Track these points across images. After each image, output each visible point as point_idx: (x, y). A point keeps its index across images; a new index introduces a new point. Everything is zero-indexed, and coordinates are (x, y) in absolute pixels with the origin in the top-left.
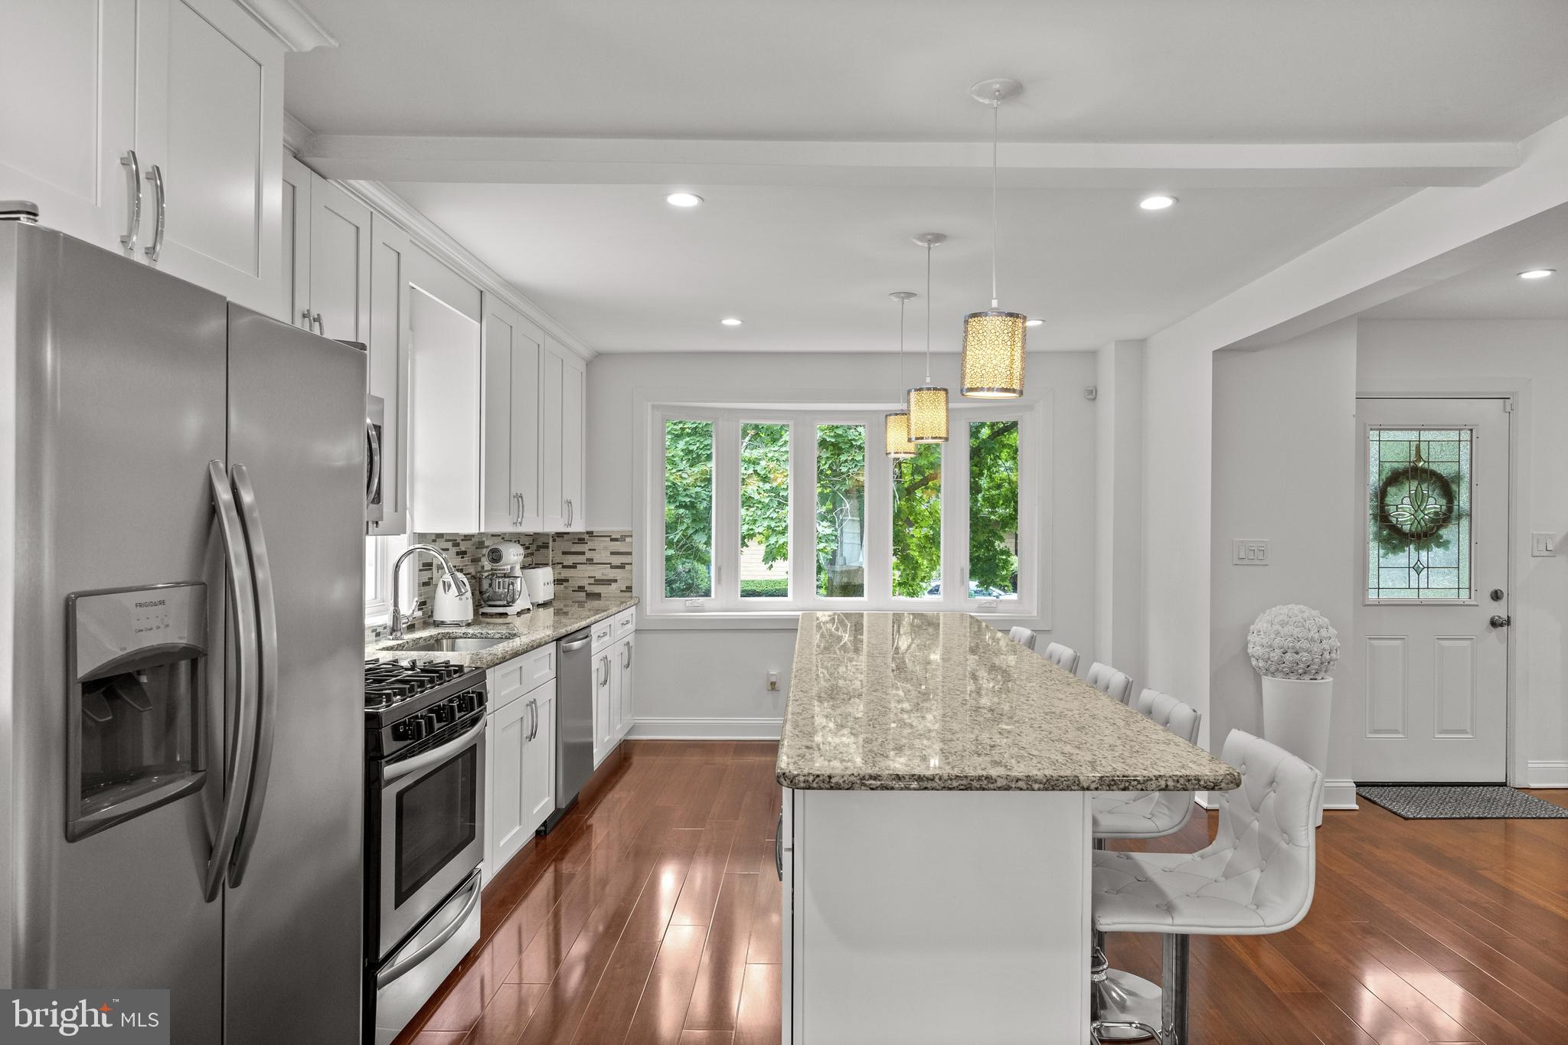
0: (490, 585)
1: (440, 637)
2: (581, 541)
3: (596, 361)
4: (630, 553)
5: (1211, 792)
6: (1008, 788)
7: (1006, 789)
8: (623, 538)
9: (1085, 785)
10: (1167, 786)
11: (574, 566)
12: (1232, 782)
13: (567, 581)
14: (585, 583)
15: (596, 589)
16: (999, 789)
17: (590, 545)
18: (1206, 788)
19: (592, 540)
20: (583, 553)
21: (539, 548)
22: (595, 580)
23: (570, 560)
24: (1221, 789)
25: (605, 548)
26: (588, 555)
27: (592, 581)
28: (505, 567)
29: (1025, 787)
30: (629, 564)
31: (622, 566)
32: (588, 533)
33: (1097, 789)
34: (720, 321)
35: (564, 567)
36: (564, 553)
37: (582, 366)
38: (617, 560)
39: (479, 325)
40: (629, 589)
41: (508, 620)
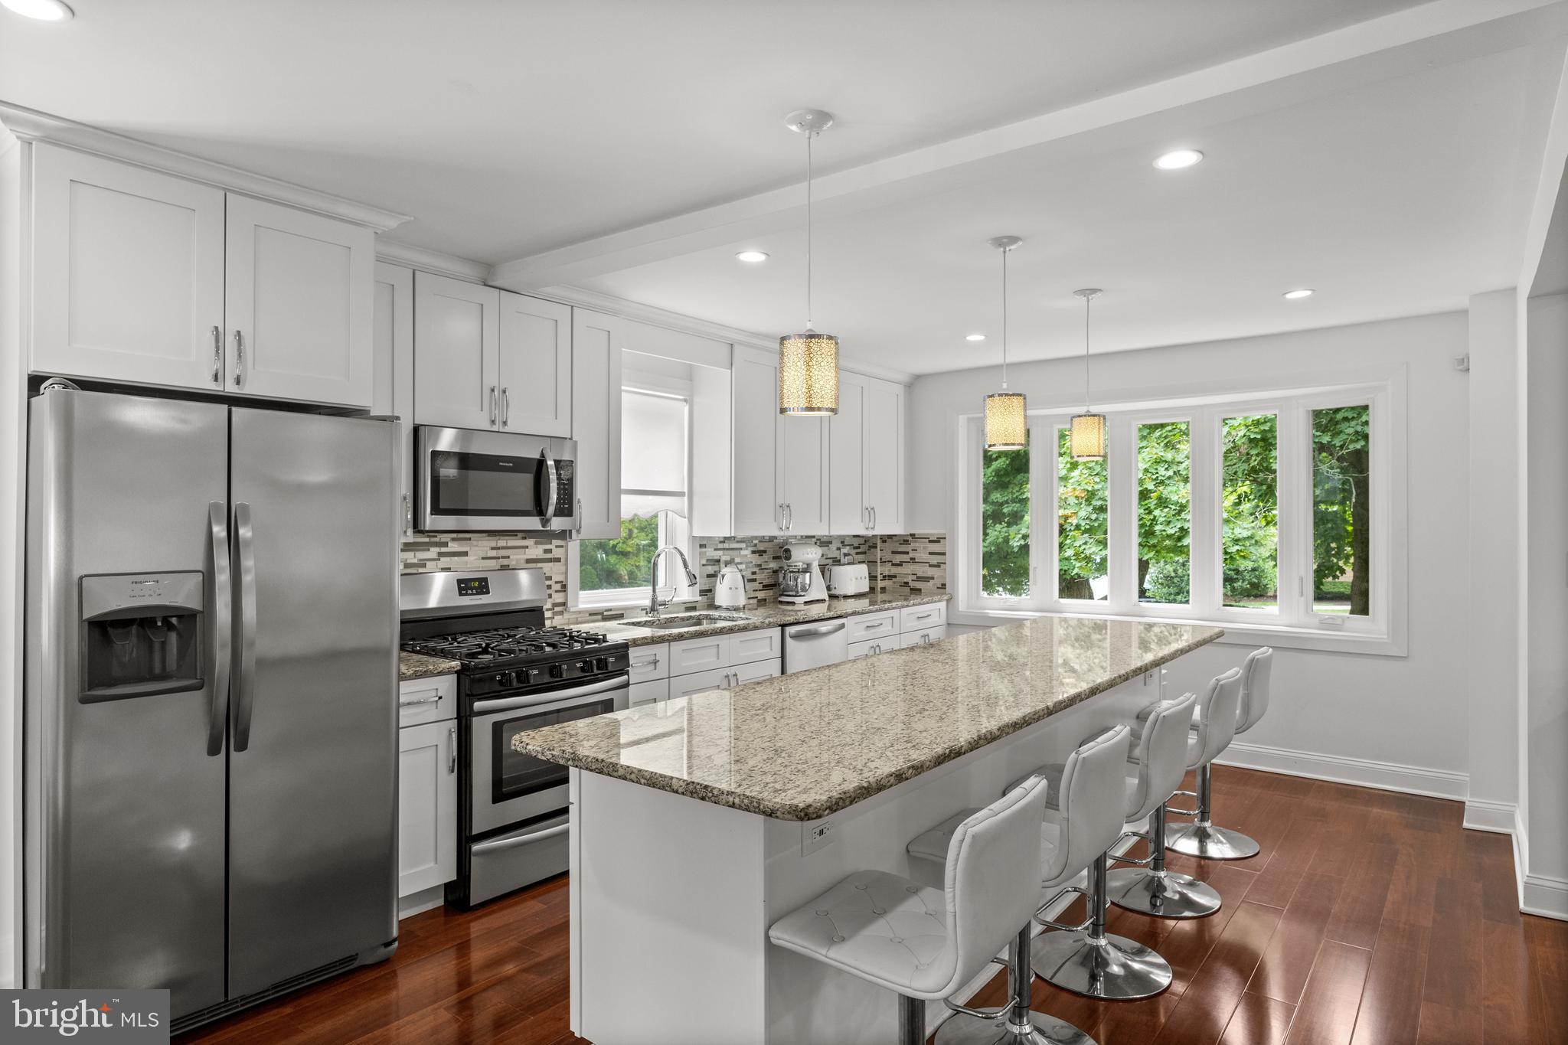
0: (784, 578)
1: (701, 617)
2: (906, 542)
3: (914, 384)
4: (944, 554)
5: (768, 818)
6: (624, 778)
7: (623, 779)
8: (938, 541)
9: (675, 788)
10: (734, 803)
11: (900, 564)
12: (789, 813)
13: (895, 577)
14: (909, 579)
15: (918, 585)
16: (619, 777)
17: (913, 545)
18: (764, 813)
19: (915, 542)
20: (907, 553)
21: (870, 548)
22: (917, 577)
23: (898, 558)
24: (777, 817)
25: (924, 548)
26: (911, 555)
27: (914, 578)
28: (797, 564)
29: (635, 780)
30: (943, 563)
31: (938, 566)
32: (911, 535)
33: (683, 793)
34: (965, 337)
35: (893, 565)
36: (893, 553)
37: (900, 390)
38: (934, 560)
39: (730, 371)
40: (944, 586)
41: (796, 608)
